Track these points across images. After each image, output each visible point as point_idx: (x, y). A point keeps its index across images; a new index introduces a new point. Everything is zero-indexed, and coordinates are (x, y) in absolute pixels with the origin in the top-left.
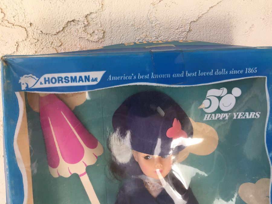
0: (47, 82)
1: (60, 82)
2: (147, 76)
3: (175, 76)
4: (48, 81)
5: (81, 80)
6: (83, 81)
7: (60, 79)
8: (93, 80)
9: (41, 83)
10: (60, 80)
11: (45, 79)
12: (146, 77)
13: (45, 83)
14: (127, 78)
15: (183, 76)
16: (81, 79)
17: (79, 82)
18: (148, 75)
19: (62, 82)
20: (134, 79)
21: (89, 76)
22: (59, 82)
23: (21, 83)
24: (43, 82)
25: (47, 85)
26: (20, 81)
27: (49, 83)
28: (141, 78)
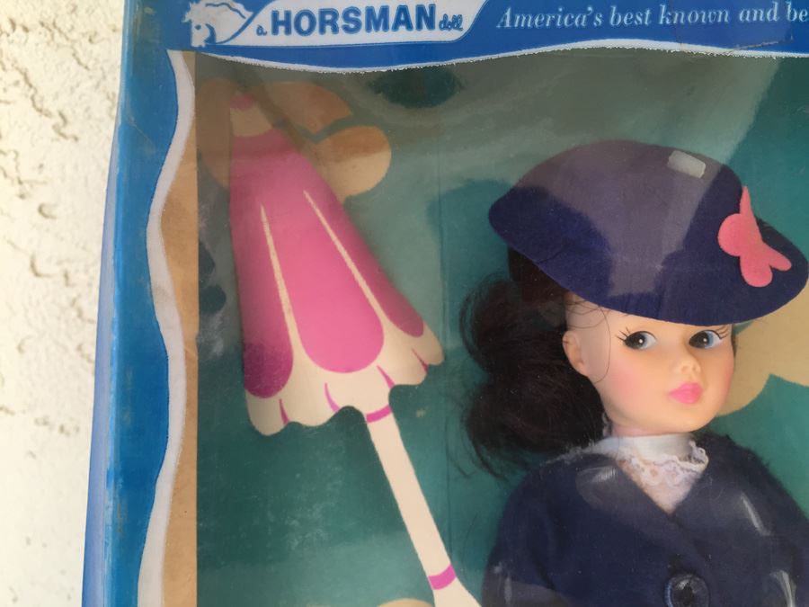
0: (282, 29)
1: (328, 28)
2: (643, 18)
3: (747, 19)
4: (287, 23)
5: (402, 23)
6: (409, 27)
7: (329, 17)
8: (447, 24)
9: (260, 31)
10: (328, 22)
11: (275, 15)
12: (640, 19)
13: (275, 31)
14: (571, 21)
15: (775, 18)
16: (402, 18)
17: (395, 28)
18: (648, 13)
19: (335, 30)
20: (595, 24)
21: (432, 8)
22: (322, 31)
23: (190, 22)
24: (268, 27)
25: (282, 40)
26: (188, 17)
27: (288, 32)
28: (622, 23)
